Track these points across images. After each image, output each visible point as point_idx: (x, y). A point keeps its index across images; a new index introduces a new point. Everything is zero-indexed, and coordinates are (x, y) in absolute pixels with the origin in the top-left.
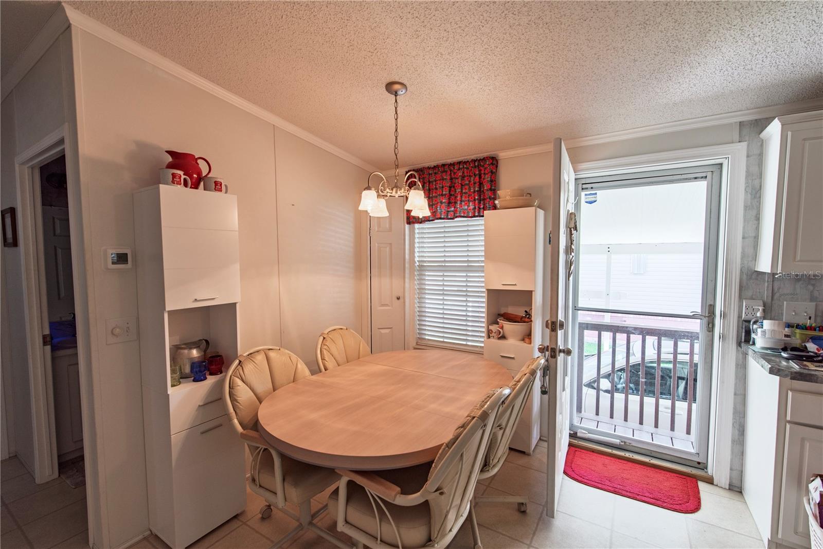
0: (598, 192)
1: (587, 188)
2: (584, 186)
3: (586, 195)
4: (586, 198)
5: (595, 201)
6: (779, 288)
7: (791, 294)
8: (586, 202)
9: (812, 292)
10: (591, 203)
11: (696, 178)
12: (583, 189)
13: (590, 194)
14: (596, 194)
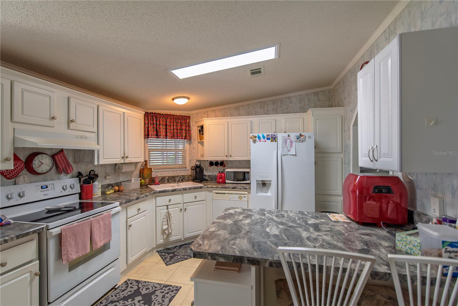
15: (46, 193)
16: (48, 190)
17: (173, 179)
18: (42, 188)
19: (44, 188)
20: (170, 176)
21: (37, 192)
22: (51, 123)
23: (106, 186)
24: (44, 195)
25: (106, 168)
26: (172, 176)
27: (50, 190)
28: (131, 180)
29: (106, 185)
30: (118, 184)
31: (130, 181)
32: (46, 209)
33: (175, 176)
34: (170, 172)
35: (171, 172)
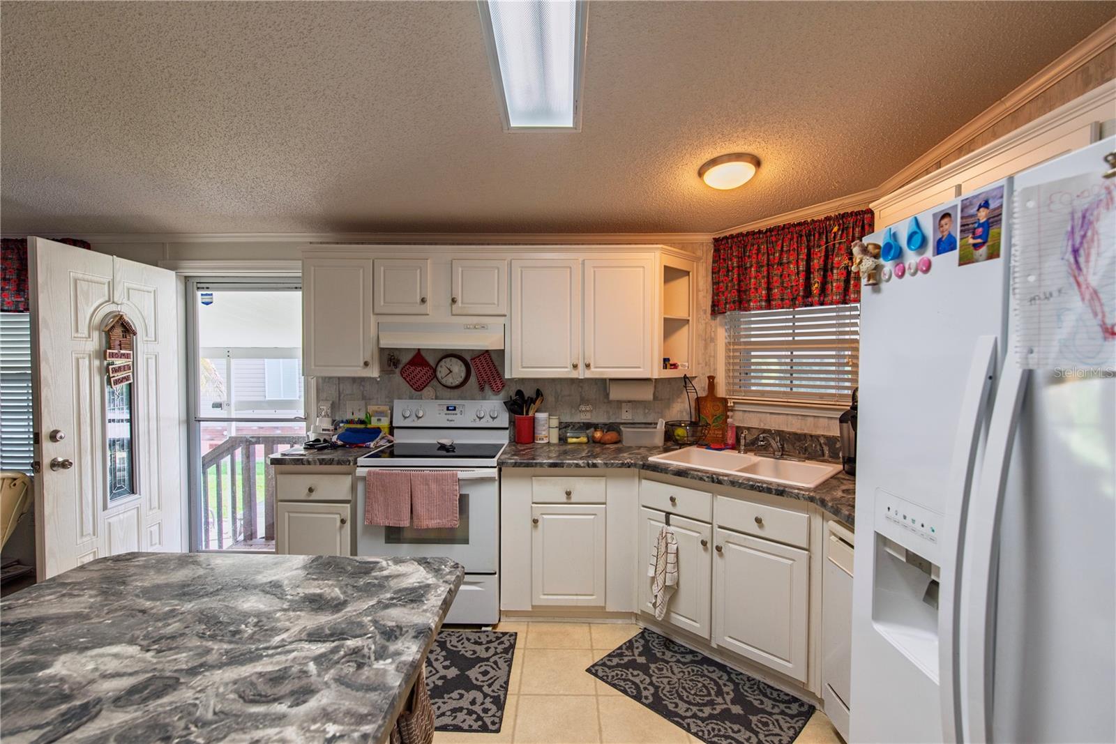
0: (215, 293)
1: (203, 288)
2: (199, 285)
3: (202, 295)
4: (203, 299)
5: (211, 303)
6: (343, 390)
7: (350, 395)
8: (203, 303)
9: (363, 392)
10: (207, 304)
11: (296, 288)
12: (198, 288)
13: (206, 295)
14: (212, 295)
15: (450, 417)
16: (456, 414)
17: (798, 444)
18: (448, 409)
19: (451, 410)
20: (789, 433)
21: (440, 414)
22: (421, 309)
23: (579, 425)
24: (448, 420)
25: (582, 387)
26: (795, 434)
27: (459, 415)
28: (657, 424)
29: (579, 423)
30: (611, 427)
31: (653, 426)
32: (439, 443)
33: (805, 435)
34: (790, 417)
35: (795, 417)
